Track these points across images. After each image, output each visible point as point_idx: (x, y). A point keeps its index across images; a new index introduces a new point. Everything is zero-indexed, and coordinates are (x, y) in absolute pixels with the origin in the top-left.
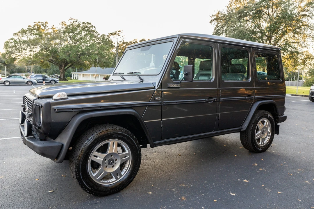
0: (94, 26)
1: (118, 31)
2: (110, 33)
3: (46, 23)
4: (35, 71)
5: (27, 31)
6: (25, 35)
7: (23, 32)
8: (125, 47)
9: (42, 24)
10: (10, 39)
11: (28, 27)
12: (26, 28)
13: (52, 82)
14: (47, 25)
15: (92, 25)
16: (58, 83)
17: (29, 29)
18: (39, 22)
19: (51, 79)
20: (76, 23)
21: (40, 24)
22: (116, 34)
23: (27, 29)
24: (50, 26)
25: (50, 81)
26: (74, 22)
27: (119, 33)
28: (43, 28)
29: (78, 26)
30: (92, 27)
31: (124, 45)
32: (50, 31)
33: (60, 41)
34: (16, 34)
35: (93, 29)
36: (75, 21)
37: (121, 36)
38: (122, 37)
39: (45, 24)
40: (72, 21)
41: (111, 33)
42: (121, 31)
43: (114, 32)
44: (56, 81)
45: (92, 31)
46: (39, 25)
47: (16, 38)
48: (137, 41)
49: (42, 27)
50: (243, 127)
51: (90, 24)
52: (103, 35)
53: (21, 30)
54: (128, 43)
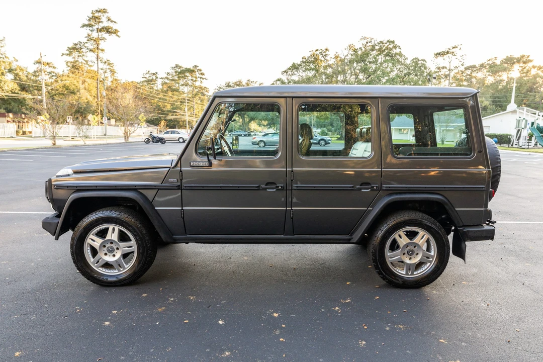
0: (398, 45)
1: (453, 48)
2: (437, 54)
3: (327, 50)
4: (317, 125)
5: (300, 65)
6: (296, 73)
7: (295, 67)
8: (469, 75)
9: (320, 53)
10: (277, 80)
11: (303, 59)
12: (298, 61)
13: (321, 142)
14: (327, 53)
15: (395, 44)
16: (329, 143)
17: (303, 62)
18: (317, 50)
19: (319, 138)
20: (370, 44)
21: (318, 53)
22: (448, 52)
23: (299, 63)
24: (331, 54)
25: (318, 141)
26: (367, 43)
27: (454, 50)
28: (323, 59)
29: (373, 49)
30: (395, 47)
31: (468, 72)
32: (331, 62)
33: (342, 76)
34: (285, 72)
35: (398, 50)
36: (369, 40)
37: (458, 56)
38: (460, 58)
39: (324, 53)
40: (364, 42)
41: (439, 52)
42: (459, 47)
43: (445, 49)
44: (327, 141)
45: (396, 54)
46: (317, 55)
47: (284, 78)
48: (496, 61)
49: (321, 57)
50: (353, 236)
51: (393, 42)
52: (416, 59)
53: (291, 65)
54: (477, 66)
